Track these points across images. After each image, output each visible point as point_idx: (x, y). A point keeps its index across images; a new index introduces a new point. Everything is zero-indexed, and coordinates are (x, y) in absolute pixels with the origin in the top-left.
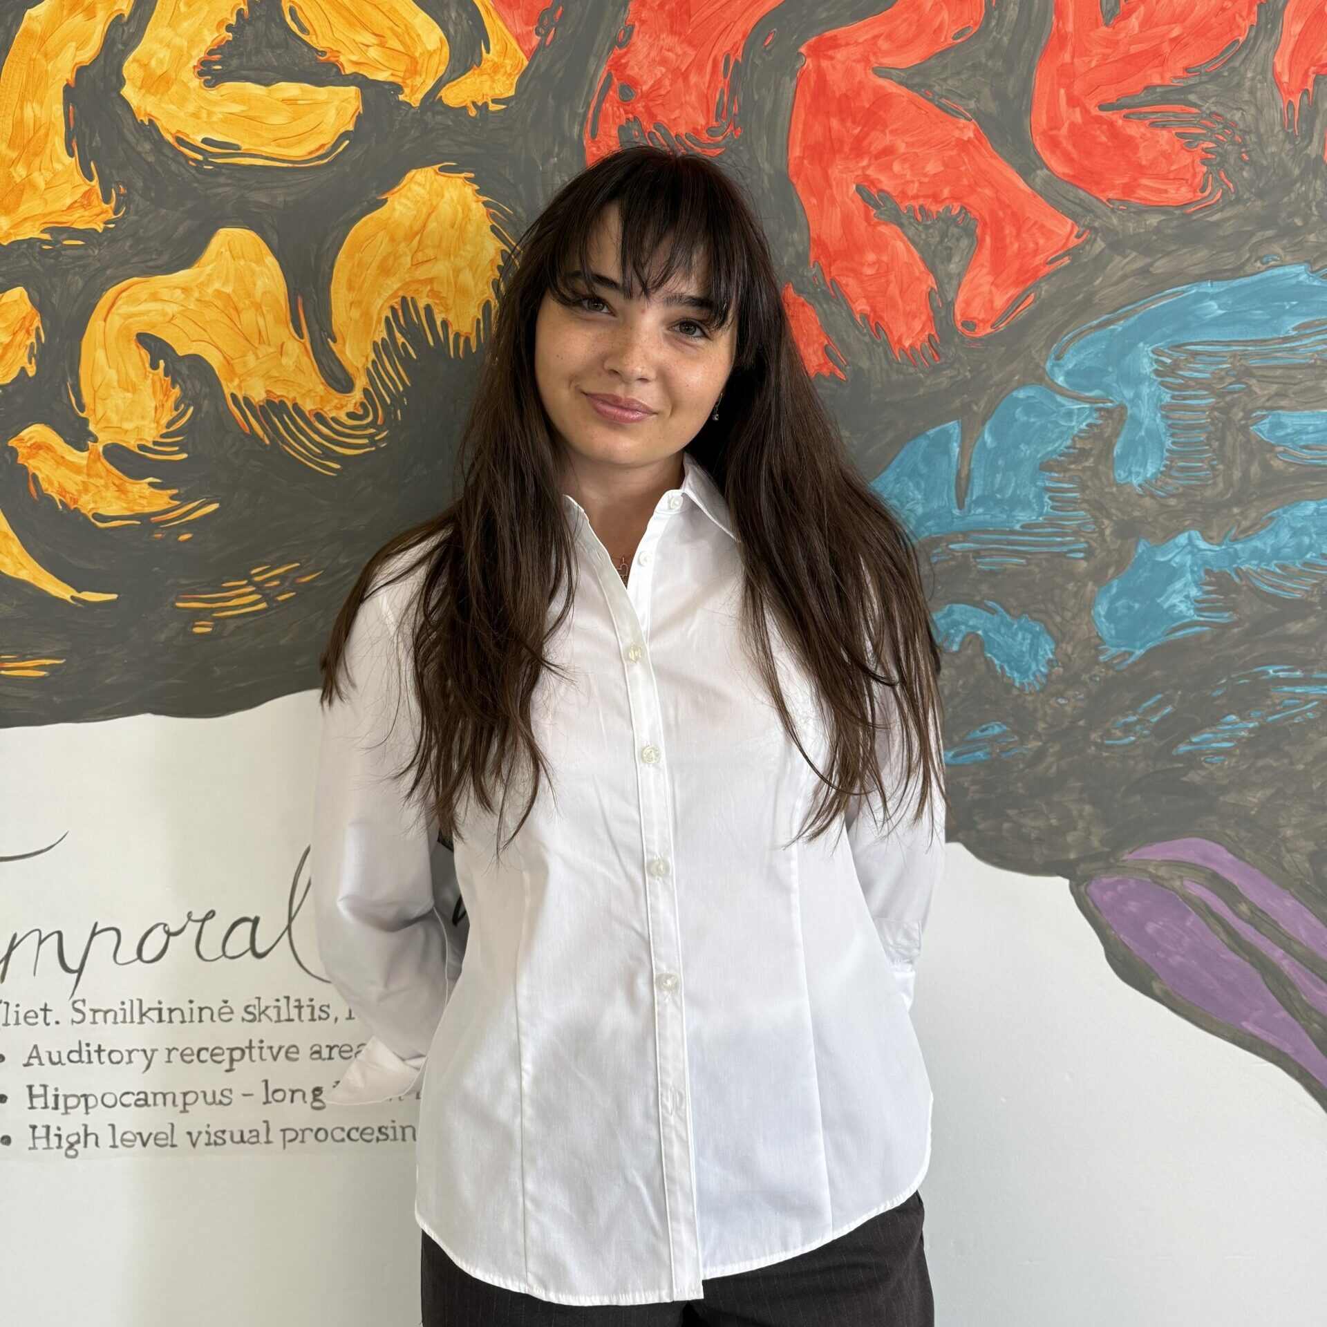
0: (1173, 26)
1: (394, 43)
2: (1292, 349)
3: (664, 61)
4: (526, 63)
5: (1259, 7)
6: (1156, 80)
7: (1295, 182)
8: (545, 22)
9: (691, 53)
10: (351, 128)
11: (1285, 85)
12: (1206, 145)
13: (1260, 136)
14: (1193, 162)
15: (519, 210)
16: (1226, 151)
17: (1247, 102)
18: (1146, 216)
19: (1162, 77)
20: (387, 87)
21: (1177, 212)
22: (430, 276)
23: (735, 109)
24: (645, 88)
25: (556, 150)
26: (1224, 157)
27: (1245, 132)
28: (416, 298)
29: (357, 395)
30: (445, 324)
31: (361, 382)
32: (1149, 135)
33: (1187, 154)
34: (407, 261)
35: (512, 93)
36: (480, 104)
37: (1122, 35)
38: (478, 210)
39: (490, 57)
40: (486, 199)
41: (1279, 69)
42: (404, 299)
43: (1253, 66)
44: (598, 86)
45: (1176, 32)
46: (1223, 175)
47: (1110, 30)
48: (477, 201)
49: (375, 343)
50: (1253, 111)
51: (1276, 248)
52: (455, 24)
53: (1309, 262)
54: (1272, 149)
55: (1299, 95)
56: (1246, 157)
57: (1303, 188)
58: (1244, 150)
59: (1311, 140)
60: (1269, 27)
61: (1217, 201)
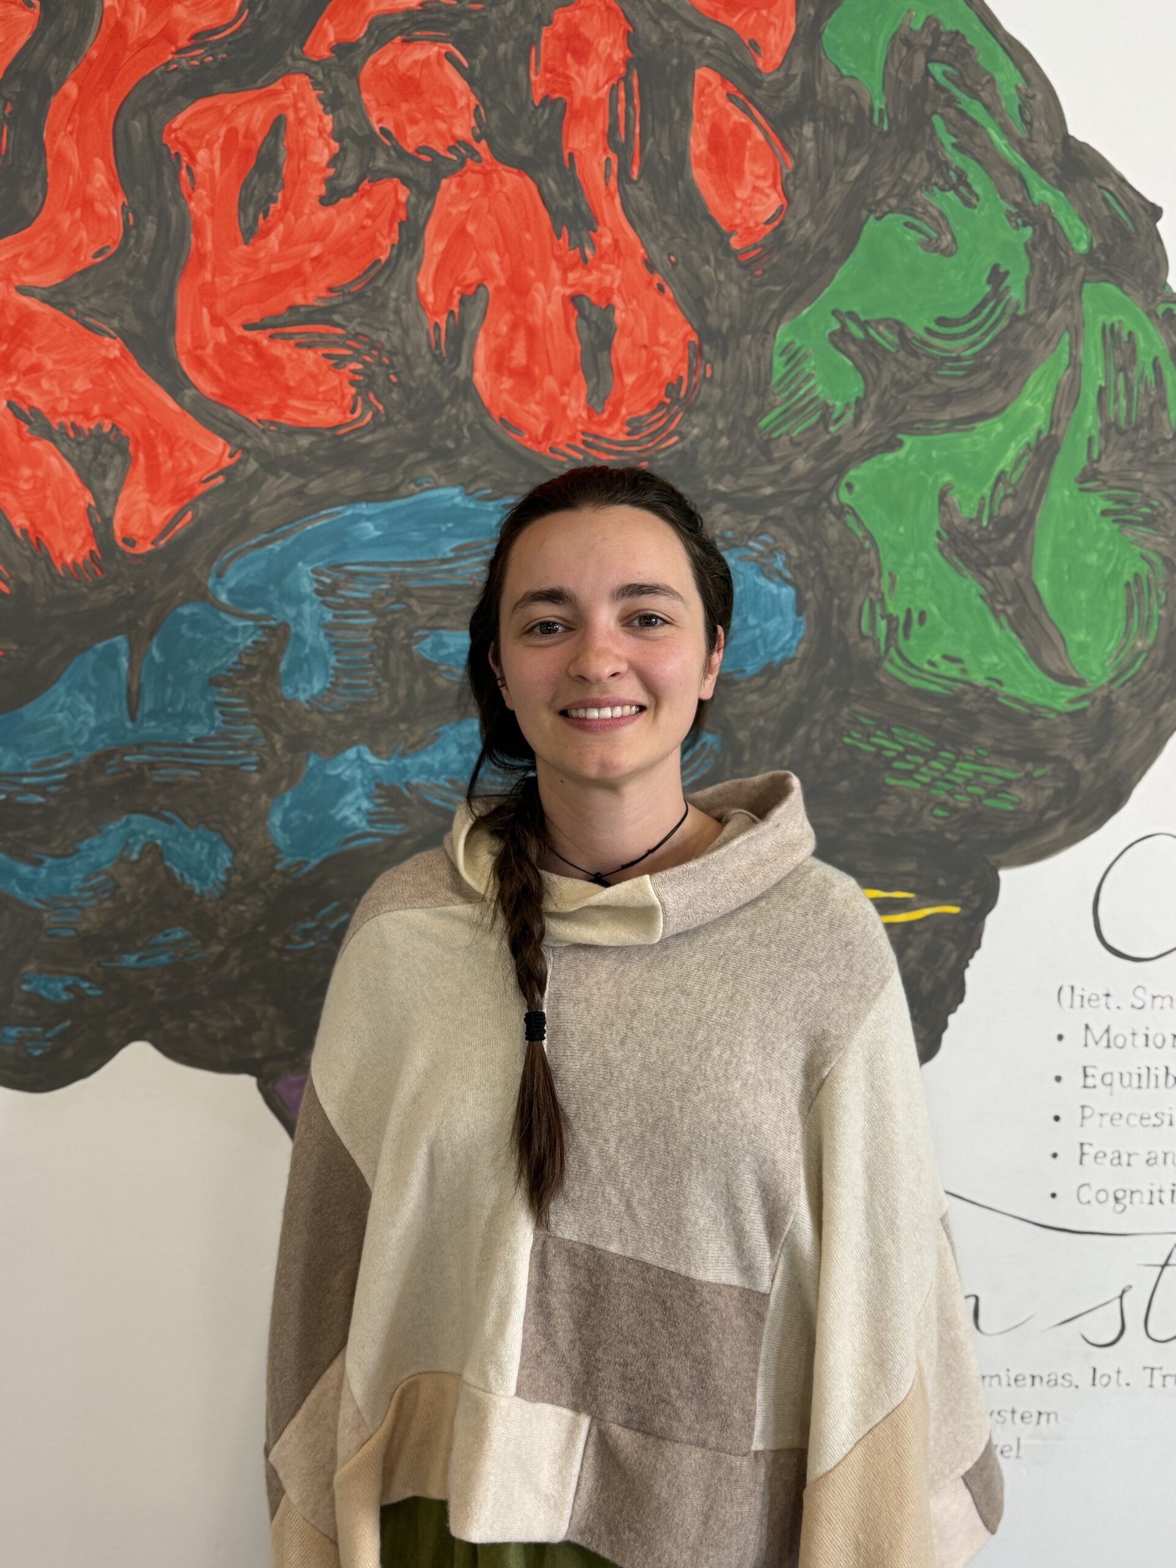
0: (313, 244)
2: (451, 571)
5: (400, 224)
6: (299, 300)
7: (444, 405)
11: (430, 307)
12: (353, 366)
13: (407, 358)
14: (341, 383)
16: (374, 372)
17: (393, 323)
18: (298, 437)
19: (305, 298)
21: (328, 434)
26: (371, 378)
27: (392, 353)
32: (295, 356)
33: (334, 376)
37: (262, 254)
41: (423, 289)
43: (397, 285)
45: (316, 250)
46: (371, 396)
47: (250, 249)
50: (399, 332)
51: (430, 470)
53: (462, 484)
54: (420, 371)
55: (445, 317)
56: (393, 378)
57: (454, 411)
58: (391, 371)
59: (458, 363)
60: (411, 245)
61: (368, 423)
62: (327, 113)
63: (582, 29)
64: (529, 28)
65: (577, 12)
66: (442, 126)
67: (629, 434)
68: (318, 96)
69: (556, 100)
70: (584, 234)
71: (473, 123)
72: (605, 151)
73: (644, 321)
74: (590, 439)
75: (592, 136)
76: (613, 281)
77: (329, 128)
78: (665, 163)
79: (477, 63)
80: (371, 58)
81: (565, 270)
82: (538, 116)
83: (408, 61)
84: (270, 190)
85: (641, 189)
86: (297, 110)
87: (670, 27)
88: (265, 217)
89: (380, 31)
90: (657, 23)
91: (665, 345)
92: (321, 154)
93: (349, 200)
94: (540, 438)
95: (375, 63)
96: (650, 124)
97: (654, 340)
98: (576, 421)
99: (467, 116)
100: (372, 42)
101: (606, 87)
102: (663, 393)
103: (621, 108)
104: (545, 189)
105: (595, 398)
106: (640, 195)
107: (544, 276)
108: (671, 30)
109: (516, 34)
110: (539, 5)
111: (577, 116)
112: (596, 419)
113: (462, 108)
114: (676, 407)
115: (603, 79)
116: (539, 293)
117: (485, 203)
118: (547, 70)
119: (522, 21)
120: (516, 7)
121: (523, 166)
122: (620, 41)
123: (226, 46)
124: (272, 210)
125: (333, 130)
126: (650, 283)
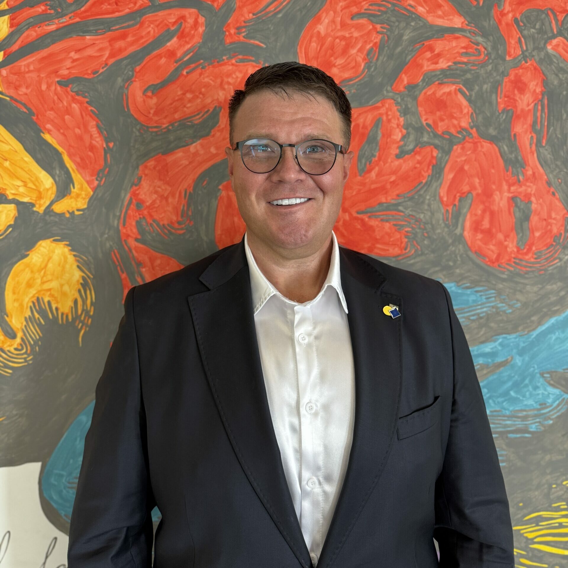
0: (391, 176)
1: (30, 185)
3: (156, 192)
4: (92, 193)
5: (433, 167)
6: (384, 200)
7: (449, 246)
8: (100, 175)
9: (169, 189)
10: (12, 223)
11: (445, 202)
12: (406, 229)
13: (433, 225)
14: (401, 237)
15: (90, 258)
16: (416, 232)
17: (427, 210)
19: (386, 199)
20: (28, 204)
21: (394, 259)
22: (49, 287)
23: (190, 213)
24: (148, 204)
25: (107, 231)
26: (416, 234)
27: (425, 223)
28: (44, 297)
29: (18, 340)
30: (57, 309)
31: (20, 335)
32: (380, 225)
33: (398, 234)
34: (39, 281)
35: (85, 206)
36: (71, 211)
37: (367, 180)
38: (71, 258)
39: (75, 190)
40: (75, 253)
41: (442, 194)
42: (38, 299)
43: (430, 193)
44: (126, 203)
45: (393, 178)
46: (415, 243)
47: (362, 178)
48: (71, 254)
49: (26, 318)
50: (429, 214)
51: (440, 275)
52: (59, 176)
53: (456, 281)
54: (439, 231)
55: (451, 207)
56: (426, 235)
57: (453, 249)
58: (425, 231)
59: (457, 228)
60: (437, 175)
61: (412, 255)
62: (401, 117)
63: (522, 78)
64: (498, 77)
65: (521, 71)
66: (455, 122)
67: (536, 259)
68: (397, 109)
69: (509, 110)
70: (519, 170)
71: (470, 121)
72: (531, 133)
73: (545, 208)
74: (517, 261)
75: (525, 126)
76: (532, 191)
77: (402, 123)
78: (558, 138)
79: (473, 94)
80: (424, 91)
81: (510, 186)
82: (500, 117)
83: (441, 92)
84: (373, 152)
85: (547, 150)
86: (387, 115)
87: (563, 77)
88: (370, 164)
89: (429, 79)
90: (557, 75)
91: (554, 219)
92: (397, 135)
93: (410, 156)
94: (494, 260)
95: (425, 93)
96: (552, 121)
97: (550, 217)
98: (511, 253)
99: (467, 117)
100: (425, 84)
101: (532, 105)
102: (552, 240)
103: (539, 114)
104: (502, 150)
105: (521, 243)
106: (546, 153)
107: (500, 188)
108: (564, 79)
109: (492, 80)
110: (503, 67)
111: (518, 117)
112: (521, 252)
113: (465, 114)
114: (558, 247)
115: (531, 101)
116: (497, 197)
117: (473, 156)
118: (505, 96)
119: (495, 74)
120: (492, 68)
121: (493, 140)
122: (540, 83)
123: (356, 86)
124: (373, 161)
125: (404, 124)
126: (549, 192)
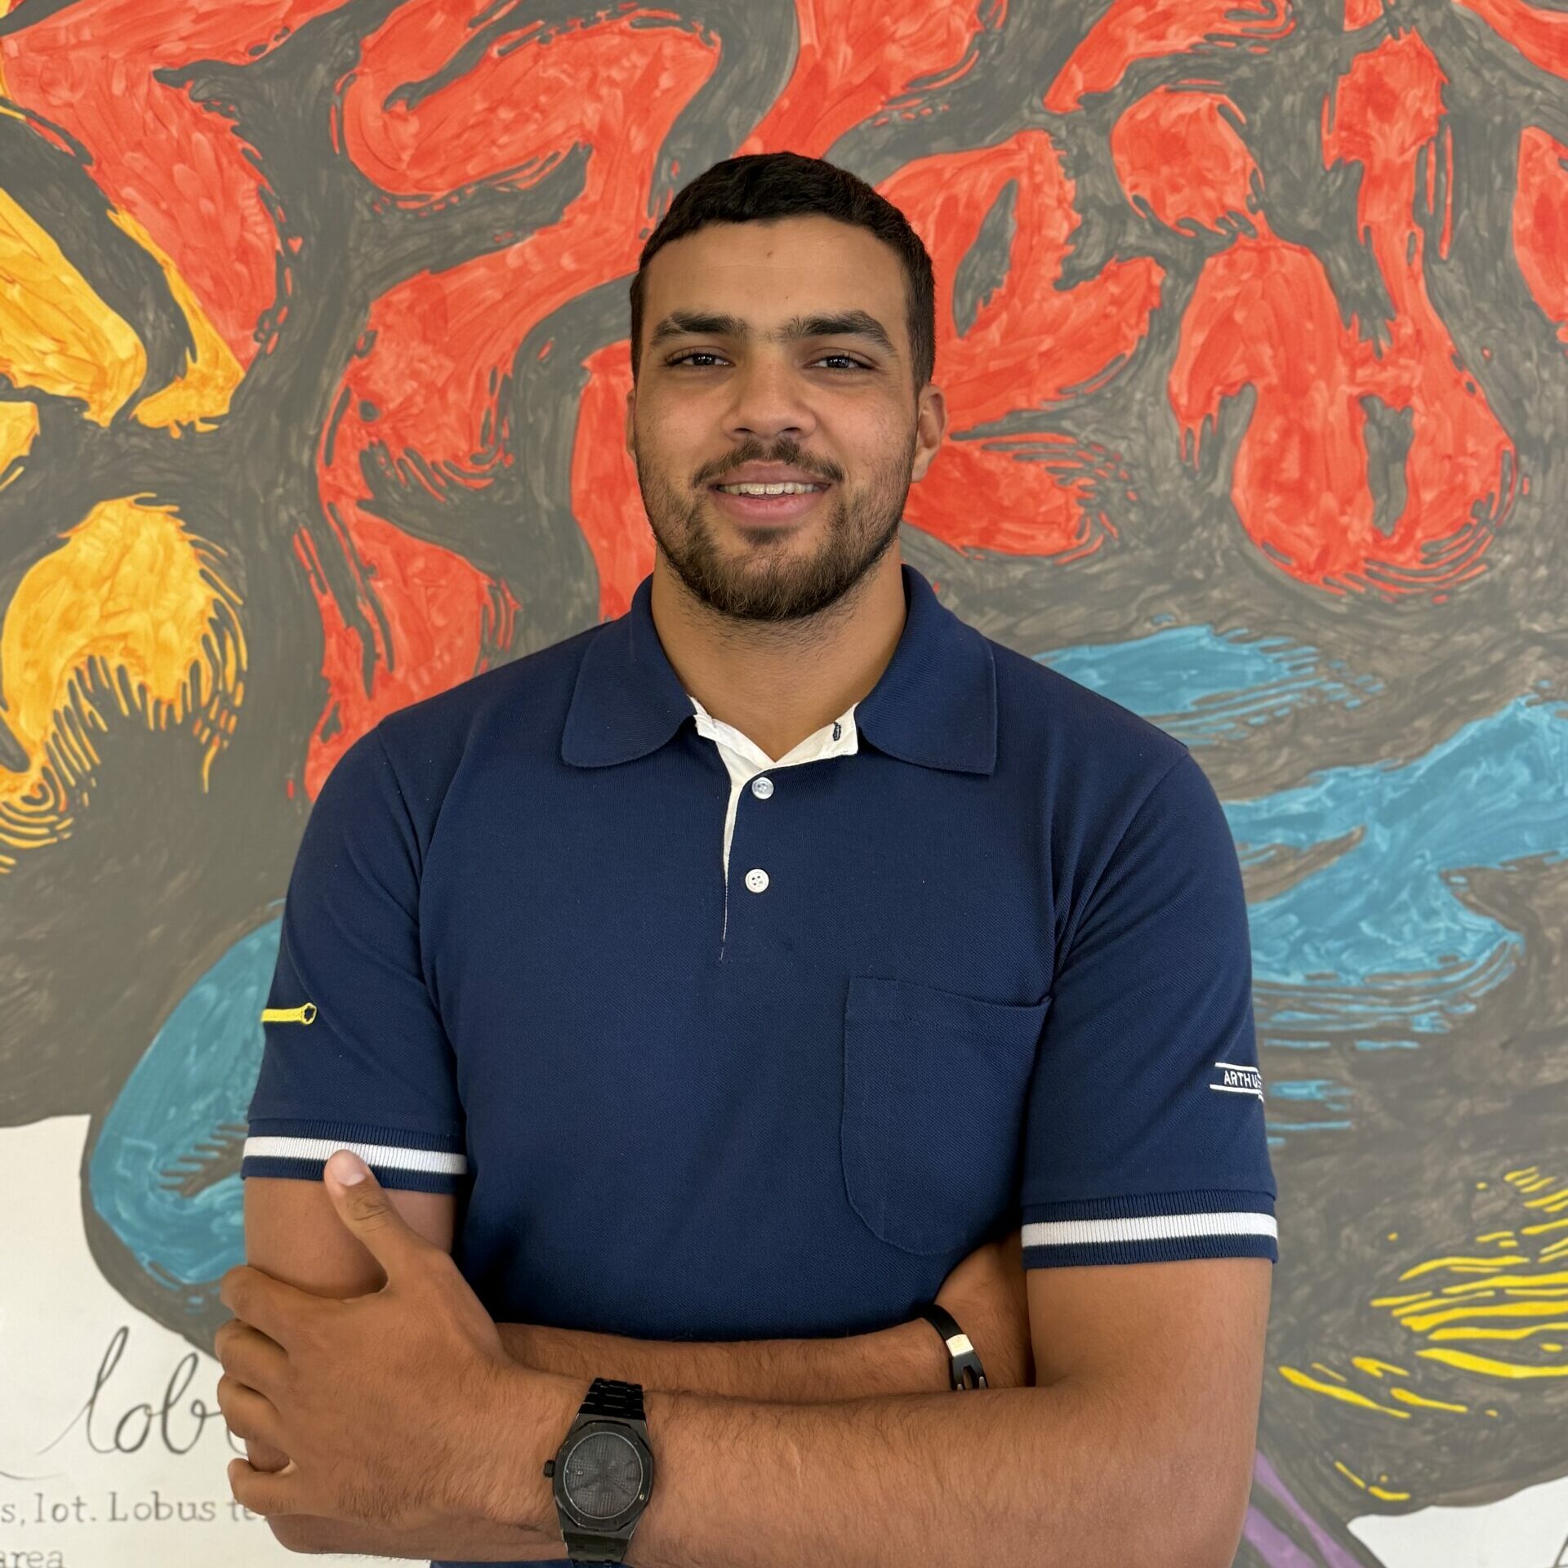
0: (1043, 337)
1: (77, 350)
2: (1191, 728)
3: (415, 375)
4: (242, 374)
5: (1151, 313)
6: (1022, 402)
7: (1193, 527)
8: (267, 326)
9: (449, 365)
10: (25, 452)
11: (1183, 409)
12: (1082, 482)
13: (1151, 471)
14: (1067, 503)
15: (235, 550)
16: (1108, 490)
17: (1134, 430)
18: (1009, 567)
19: (1029, 400)
20: (69, 403)
21: (1048, 563)
22: (124, 630)
23: (505, 433)
24: (392, 406)
25: (281, 478)
26: (1106, 495)
27: (1131, 466)
28: (107, 657)
29: (34, 775)
30: (143, 689)
31: (38, 760)
32: (1012, 470)
33: (1058, 493)
34: (94, 612)
35: (225, 410)
36: (185, 423)
37: (979, 349)
38: (183, 551)
39: (197, 366)
40: (194, 537)
41: (1175, 389)
42: (91, 661)
43: (1143, 385)
44: (333, 403)
45: (1047, 343)
46: (1104, 517)
47: (965, 343)
48: (183, 540)
49: (56, 714)
50: (1142, 440)
51: (1171, 605)
52: (154, 328)
53: (1211, 623)
54: (1167, 486)
55: (1201, 422)
56: (1133, 496)
57: (1205, 534)
58: (1130, 487)
59: (1215, 476)
60: (1164, 337)
61: (1098, 549)
62: (1069, 179)
63: (1387, 79)
64: (1323, 77)
65: (1382, 59)
66: (1210, 194)
67: (1425, 562)
68: (1059, 158)
69: (1352, 164)
70: (1379, 322)
71: (1249, 191)
72: (1409, 225)
73: (1449, 426)
74: (1375, 568)
75: (1395, 207)
76: (1412, 379)
77: (1071, 196)
78: (1481, 239)
79: (1257, 117)
80: (1128, 110)
81: (1354, 366)
82: (1329, 181)
83: (1174, 113)
84: (994, 271)
85: (1451, 271)
86: (1032, 174)
87: (1493, 78)
88: (985, 305)
89: (1142, 79)
90: (1477, 73)
91: (1473, 455)
92: (1059, 229)
93: (1091, 283)
94: (1312, 566)
95: (1132, 117)
96: (1465, 194)
97: (1461, 449)
98: (1358, 546)
99: (1241, 181)
100: (1129, 92)
101: (1414, 149)
102: (1468, 513)
103: (1430, 174)
104: (1333, 269)
105: (1383, 519)
106: (1450, 278)
107: (1327, 373)
108: (1494, 82)
109: (1306, 84)
110: (1336, 49)
111: (1376, 183)
112: (1384, 543)
113: (1236, 172)
114: (1484, 530)
115: (1409, 140)
116: (1319, 394)
117: (1258, 285)
118: (1342, 127)
119: (1314, 68)
120: (1308, 51)
121: (1309, 243)
122: (1432, 93)
123: (949, 94)
124: (994, 295)
125: (1076, 198)
126: (1457, 382)
